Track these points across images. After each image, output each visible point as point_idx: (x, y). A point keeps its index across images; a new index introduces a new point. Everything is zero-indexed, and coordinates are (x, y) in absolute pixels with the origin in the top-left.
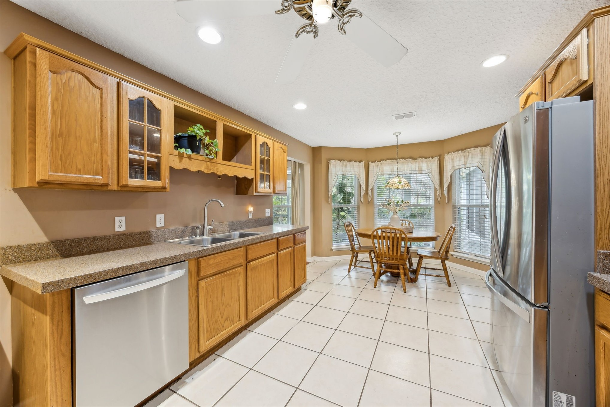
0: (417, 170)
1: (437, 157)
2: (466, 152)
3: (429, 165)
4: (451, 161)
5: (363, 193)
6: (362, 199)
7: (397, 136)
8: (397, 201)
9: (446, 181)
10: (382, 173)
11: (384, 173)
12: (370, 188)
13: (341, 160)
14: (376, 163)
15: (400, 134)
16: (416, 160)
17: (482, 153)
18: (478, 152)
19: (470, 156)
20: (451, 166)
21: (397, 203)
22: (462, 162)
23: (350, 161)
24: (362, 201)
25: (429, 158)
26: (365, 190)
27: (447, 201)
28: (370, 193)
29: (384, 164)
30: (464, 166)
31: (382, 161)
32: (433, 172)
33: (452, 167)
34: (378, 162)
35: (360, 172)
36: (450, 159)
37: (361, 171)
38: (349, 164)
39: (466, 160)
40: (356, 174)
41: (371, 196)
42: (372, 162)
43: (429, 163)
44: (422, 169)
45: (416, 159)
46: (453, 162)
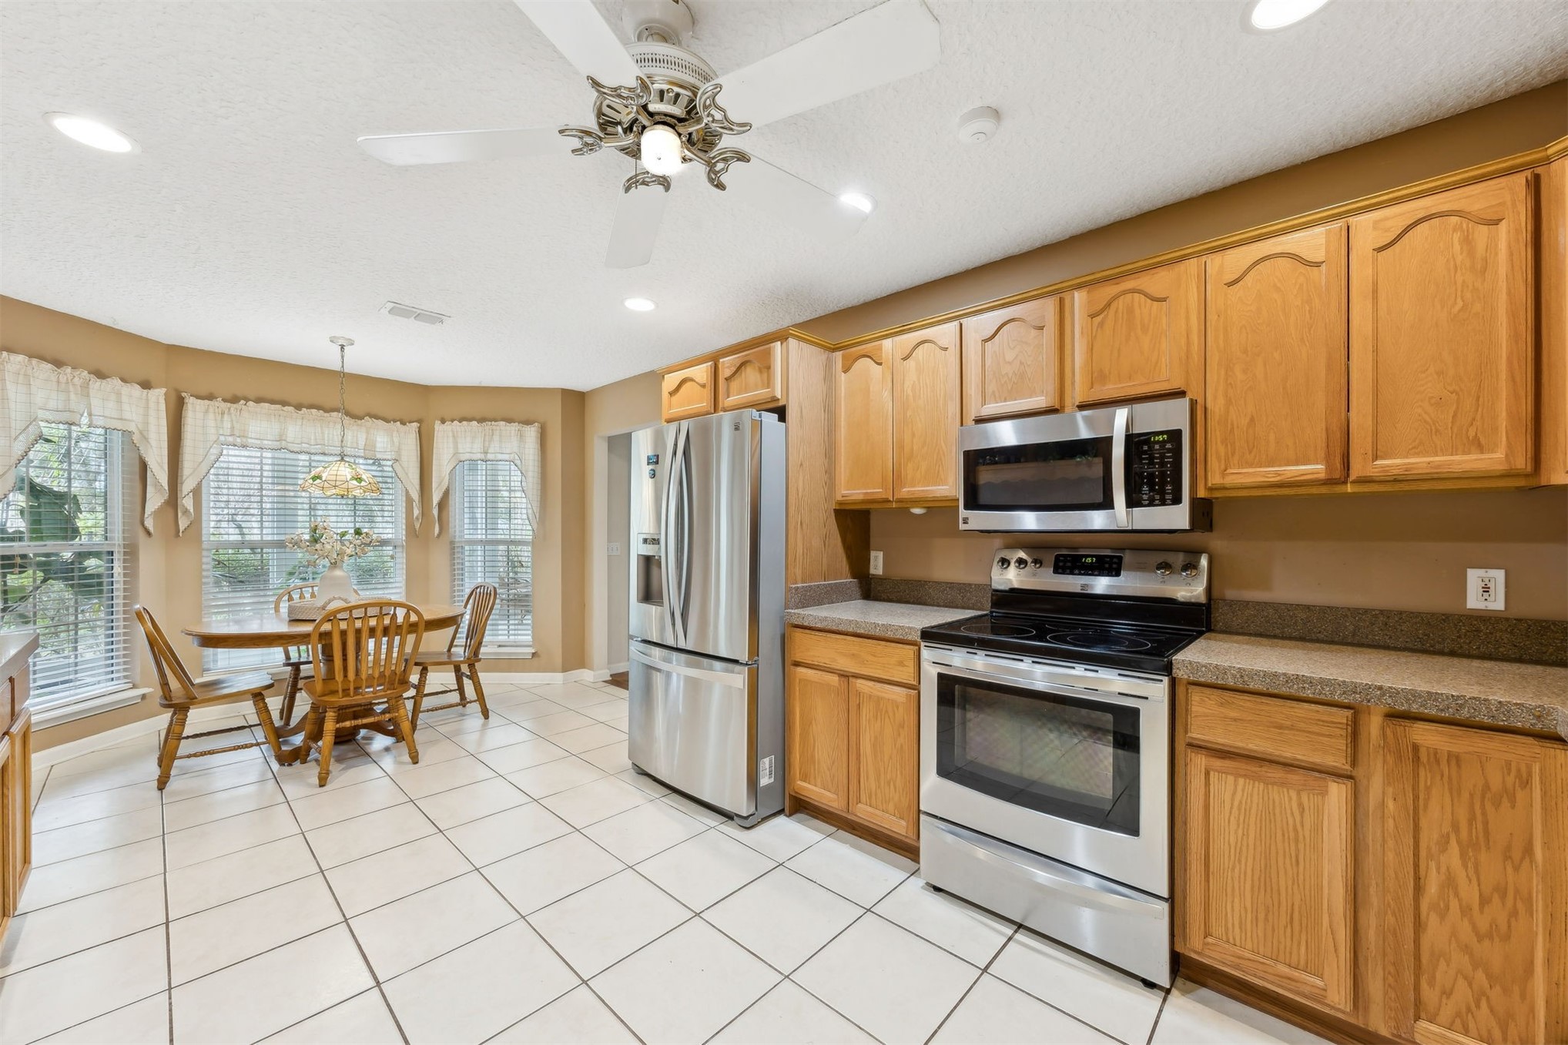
0: (361, 446)
1: (415, 425)
2: (487, 426)
3: (396, 440)
4: (451, 439)
5: (155, 500)
6: (149, 523)
7: (342, 347)
8: (342, 530)
9: (439, 486)
10: (244, 440)
11: (250, 440)
12: (187, 486)
13: (58, 364)
14: (218, 403)
15: (353, 344)
16: (359, 422)
17: (521, 437)
18: (513, 432)
19: (496, 438)
20: (451, 451)
21: (343, 534)
22: (478, 446)
23: (100, 375)
24: (151, 529)
25: (395, 421)
26: (167, 488)
27: (437, 530)
28: (188, 502)
29: (249, 411)
30: (482, 456)
31: (242, 402)
32: (404, 458)
33: (454, 454)
34: (225, 400)
35: (147, 423)
36: (451, 434)
37: (152, 420)
38: (96, 384)
39: (487, 444)
40: (132, 427)
41: (192, 511)
42: (198, 397)
43: (395, 434)
44: (375, 447)
45: (361, 418)
46: (456, 444)
